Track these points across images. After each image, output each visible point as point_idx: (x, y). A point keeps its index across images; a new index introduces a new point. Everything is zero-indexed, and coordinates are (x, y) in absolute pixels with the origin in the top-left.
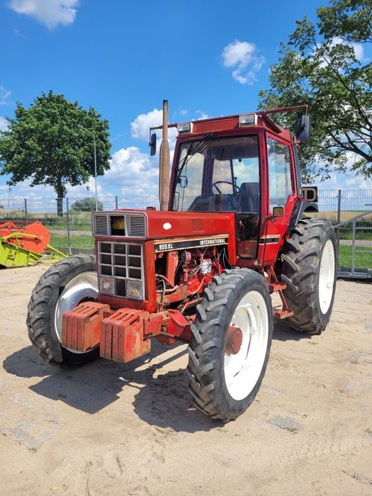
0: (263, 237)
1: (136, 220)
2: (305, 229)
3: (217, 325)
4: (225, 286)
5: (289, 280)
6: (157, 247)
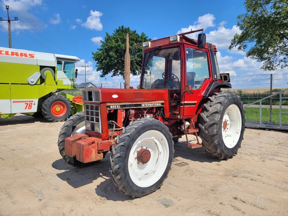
0: (183, 102)
1: (97, 93)
2: (215, 98)
3: (123, 145)
5: (203, 127)
6: (109, 107)
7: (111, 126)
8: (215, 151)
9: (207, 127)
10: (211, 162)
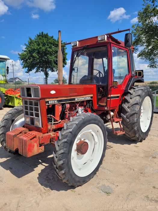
0: (109, 96)
1: (36, 90)
2: (134, 91)
3: (66, 142)
4: (73, 123)
5: (124, 116)
6: (48, 102)
7: (50, 120)
8: (133, 136)
9: (128, 117)
10: (130, 144)
